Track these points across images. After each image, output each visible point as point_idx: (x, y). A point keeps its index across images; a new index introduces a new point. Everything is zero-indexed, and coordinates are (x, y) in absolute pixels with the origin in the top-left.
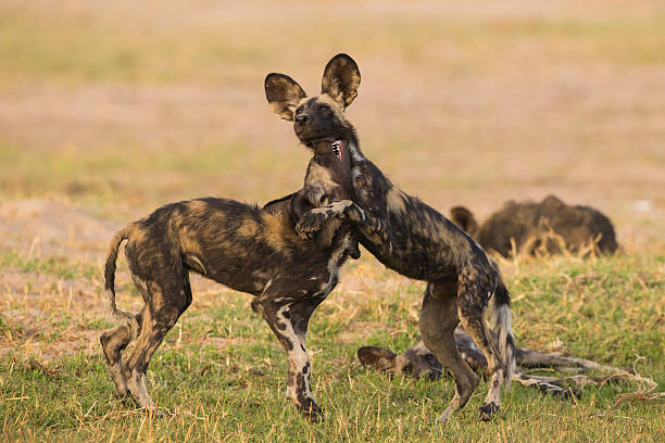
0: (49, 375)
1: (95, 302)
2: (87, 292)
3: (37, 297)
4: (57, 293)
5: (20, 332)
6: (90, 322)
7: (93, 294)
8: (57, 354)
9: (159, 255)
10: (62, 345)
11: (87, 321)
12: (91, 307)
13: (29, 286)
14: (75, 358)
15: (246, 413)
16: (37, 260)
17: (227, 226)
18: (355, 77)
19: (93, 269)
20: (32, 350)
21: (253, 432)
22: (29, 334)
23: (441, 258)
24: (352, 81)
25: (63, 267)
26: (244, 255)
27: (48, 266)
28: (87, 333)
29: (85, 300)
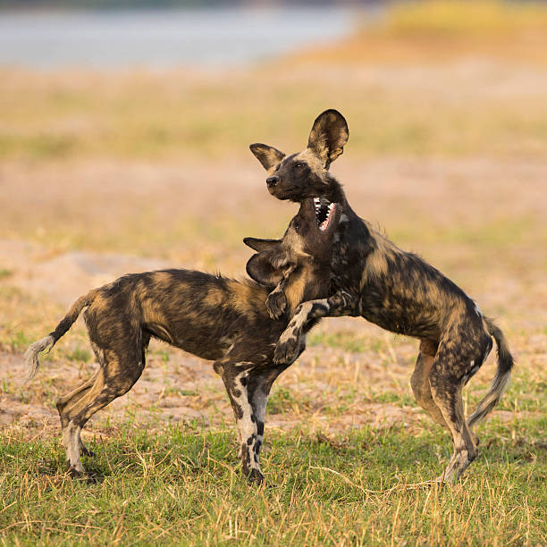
0: (337, 449)
1: (381, 375)
2: (374, 366)
3: (324, 371)
4: (344, 366)
5: (307, 406)
6: (376, 396)
7: (380, 368)
8: (344, 427)
9: (119, 325)
10: (348, 419)
11: (374, 394)
12: (378, 380)
13: (317, 359)
14: (361, 431)
15: (532, 486)
16: (324, 334)
17: (192, 297)
18: (343, 134)
19: (379, 342)
20: (318, 423)
21: (538, 506)
22: (316, 407)
23: (422, 318)
24: (340, 137)
25: (350, 340)
26: (212, 323)
27: (336, 340)
28: (374, 407)
29: (371, 374)
